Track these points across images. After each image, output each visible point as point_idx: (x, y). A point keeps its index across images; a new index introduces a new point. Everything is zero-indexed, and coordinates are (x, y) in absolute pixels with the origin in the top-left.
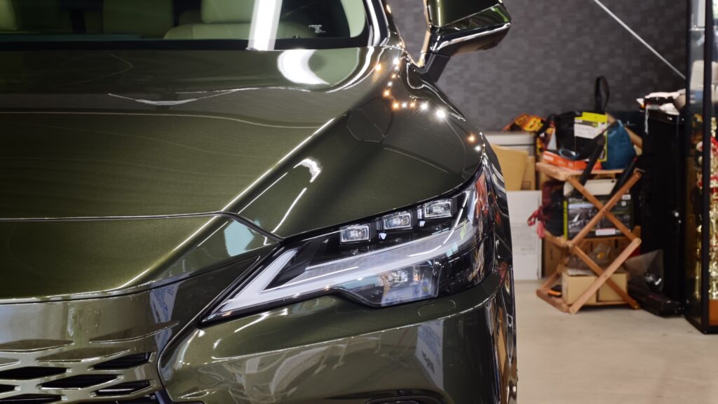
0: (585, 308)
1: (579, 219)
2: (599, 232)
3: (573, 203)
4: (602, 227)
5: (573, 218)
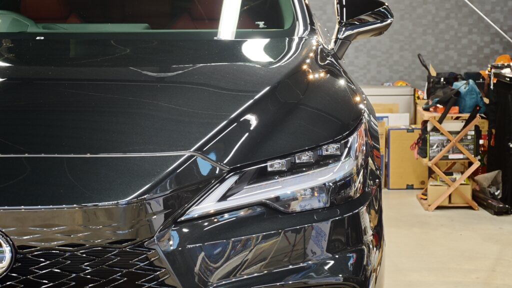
0: (439, 208)
1: (437, 147)
2: (451, 156)
3: (433, 135)
4: (453, 153)
5: (433, 146)
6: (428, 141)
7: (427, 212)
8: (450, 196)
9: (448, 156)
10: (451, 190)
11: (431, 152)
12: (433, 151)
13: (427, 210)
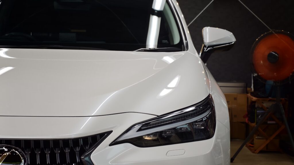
0: (261, 152)
1: (261, 117)
2: (269, 122)
3: (259, 110)
4: (270, 120)
5: (259, 116)
6: (256, 113)
7: (254, 154)
8: (267, 145)
9: (267, 122)
10: (268, 142)
11: (257, 119)
12: (258, 119)
13: (254, 152)
